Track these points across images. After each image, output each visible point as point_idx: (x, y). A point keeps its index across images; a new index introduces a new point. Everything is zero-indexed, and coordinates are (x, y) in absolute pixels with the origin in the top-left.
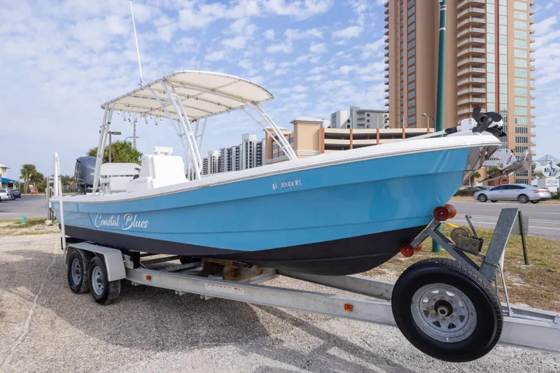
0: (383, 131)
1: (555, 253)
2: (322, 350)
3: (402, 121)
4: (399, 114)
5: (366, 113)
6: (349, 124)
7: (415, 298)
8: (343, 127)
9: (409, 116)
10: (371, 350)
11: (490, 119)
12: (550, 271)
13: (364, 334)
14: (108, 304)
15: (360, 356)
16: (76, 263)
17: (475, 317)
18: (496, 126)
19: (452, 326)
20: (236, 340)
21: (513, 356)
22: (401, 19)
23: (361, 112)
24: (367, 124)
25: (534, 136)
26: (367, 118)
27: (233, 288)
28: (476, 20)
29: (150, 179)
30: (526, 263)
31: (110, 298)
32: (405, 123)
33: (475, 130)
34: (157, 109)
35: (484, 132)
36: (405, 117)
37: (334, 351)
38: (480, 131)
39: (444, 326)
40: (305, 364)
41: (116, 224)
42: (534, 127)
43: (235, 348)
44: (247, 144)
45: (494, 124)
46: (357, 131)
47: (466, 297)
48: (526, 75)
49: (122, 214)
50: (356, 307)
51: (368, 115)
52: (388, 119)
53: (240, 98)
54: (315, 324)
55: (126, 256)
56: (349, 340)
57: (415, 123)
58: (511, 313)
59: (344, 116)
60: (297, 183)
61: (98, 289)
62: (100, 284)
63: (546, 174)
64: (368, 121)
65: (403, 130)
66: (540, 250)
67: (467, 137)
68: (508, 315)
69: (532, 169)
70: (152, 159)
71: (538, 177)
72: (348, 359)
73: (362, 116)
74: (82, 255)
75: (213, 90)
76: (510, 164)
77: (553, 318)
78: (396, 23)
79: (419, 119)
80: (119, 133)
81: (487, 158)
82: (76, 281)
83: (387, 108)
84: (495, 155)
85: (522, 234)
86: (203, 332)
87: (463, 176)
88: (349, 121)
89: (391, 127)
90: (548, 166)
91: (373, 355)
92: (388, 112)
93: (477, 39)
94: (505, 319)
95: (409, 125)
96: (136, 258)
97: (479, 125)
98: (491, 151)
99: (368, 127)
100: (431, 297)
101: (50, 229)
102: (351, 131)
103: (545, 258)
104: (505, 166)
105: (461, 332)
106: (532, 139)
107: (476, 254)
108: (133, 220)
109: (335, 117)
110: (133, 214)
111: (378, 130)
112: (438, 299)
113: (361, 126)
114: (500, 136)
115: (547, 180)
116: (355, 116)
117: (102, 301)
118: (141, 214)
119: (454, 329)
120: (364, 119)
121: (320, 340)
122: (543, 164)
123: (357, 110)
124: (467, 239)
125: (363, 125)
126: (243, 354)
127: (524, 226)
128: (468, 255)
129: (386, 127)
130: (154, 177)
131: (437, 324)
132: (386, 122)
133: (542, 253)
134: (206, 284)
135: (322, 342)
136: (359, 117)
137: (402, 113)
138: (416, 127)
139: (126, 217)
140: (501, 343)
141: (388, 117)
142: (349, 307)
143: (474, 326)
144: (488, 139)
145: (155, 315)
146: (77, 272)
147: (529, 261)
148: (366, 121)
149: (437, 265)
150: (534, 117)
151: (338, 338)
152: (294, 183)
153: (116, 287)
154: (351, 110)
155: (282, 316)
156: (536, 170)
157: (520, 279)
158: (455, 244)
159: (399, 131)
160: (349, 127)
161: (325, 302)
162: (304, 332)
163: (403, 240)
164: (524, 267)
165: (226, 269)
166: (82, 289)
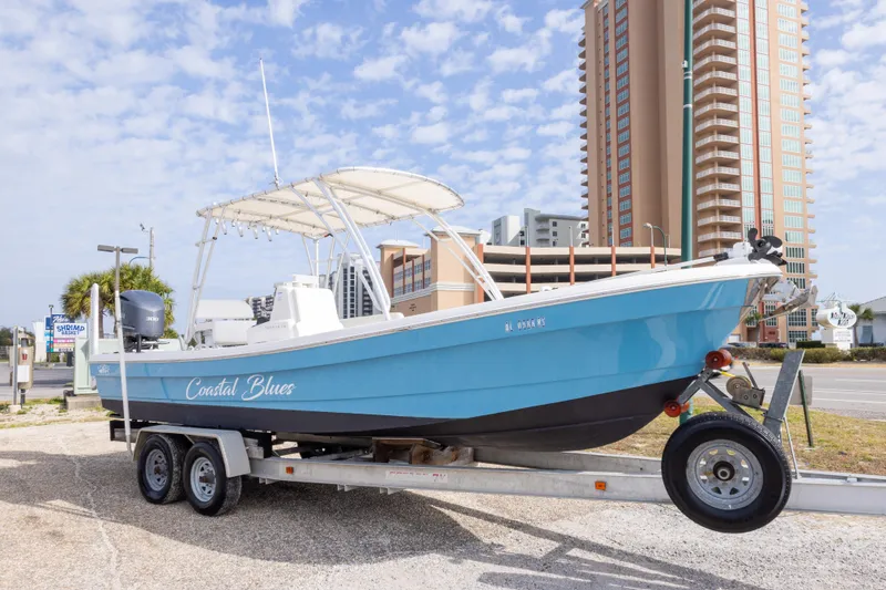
0: (580, 251)
1: (849, 433)
2: (559, 552)
3: (610, 234)
4: (605, 222)
5: (551, 221)
6: (523, 238)
7: (691, 460)
8: (513, 244)
9: (621, 228)
10: (623, 549)
11: (768, 244)
12: (842, 453)
13: (610, 533)
14: (222, 514)
15: (610, 555)
16: (156, 455)
17: (761, 475)
18: (775, 253)
19: (734, 491)
20: (436, 548)
21: (800, 545)
22: (607, 68)
23: (543, 219)
24: (552, 239)
25: (814, 262)
26: (552, 229)
27: (431, 475)
28: (723, 75)
29: (291, 322)
30: (810, 445)
31: (226, 503)
32: (614, 238)
33: (751, 257)
34: (278, 217)
35: (762, 260)
36: (614, 228)
37: (575, 552)
38: (758, 259)
39: (725, 492)
40: (542, 567)
41: (231, 392)
42: (814, 247)
43: (438, 556)
44: (345, 271)
45: (773, 250)
46: (537, 251)
47: (750, 454)
48: (799, 166)
49: (243, 377)
50: (611, 484)
51: (555, 224)
52: (587, 231)
53: (414, 204)
54: (539, 526)
55: (249, 440)
56: (590, 539)
57: (631, 239)
58: (799, 476)
59: (514, 226)
60: (539, 322)
61: (202, 492)
62: (204, 485)
63: (834, 322)
64: (555, 234)
65: (613, 250)
66: (829, 429)
67: (741, 267)
68: (796, 478)
69: (813, 314)
70: (294, 293)
71: (821, 328)
72: (597, 560)
73: (544, 226)
74: (169, 442)
75: (379, 193)
76: (794, 298)
77: (845, 478)
78: (598, 74)
79: (637, 232)
80: (135, 251)
81: (767, 291)
82: (156, 485)
83: (585, 213)
84: (776, 287)
85: (803, 403)
86: (385, 541)
87: (740, 314)
88: (522, 233)
89: (593, 245)
90: (836, 309)
91: (626, 554)
92: (587, 220)
93: (725, 105)
94: (794, 481)
95: (622, 242)
96: (265, 443)
97: (755, 251)
98: (770, 282)
99: (554, 244)
100: (709, 459)
101: (22, 419)
102: (528, 250)
103: (834, 438)
104: (788, 300)
105: (745, 496)
106: (811, 268)
107: (757, 409)
108: (265, 383)
109: (498, 227)
110: (266, 375)
111: (571, 250)
112: (717, 460)
113: (542, 242)
114: (779, 265)
115: (835, 331)
116: (533, 226)
117: (211, 510)
118: (281, 375)
119: (736, 495)
120: (547, 230)
121: (553, 542)
122: (828, 307)
123: (536, 215)
124: (747, 389)
125: (547, 240)
126: (454, 562)
127: (806, 392)
128: (744, 408)
129: (584, 245)
130: (298, 320)
131: (718, 491)
132: (584, 236)
133: (830, 433)
134: (387, 473)
135: (557, 545)
136: (539, 227)
137: (610, 221)
138: (632, 246)
139: (254, 379)
140: (789, 509)
141: (587, 228)
142: (601, 485)
143: (760, 488)
144: (765, 268)
145: (302, 525)
146: (157, 471)
147: (815, 442)
148: (551, 232)
149: (717, 418)
150: (813, 232)
151: (576, 539)
152: (536, 323)
153: (236, 487)
154: (526, 215)
155: (490, 518)
156: (818, 316)
157: (804, 465)
158: (731, 397)
159: (606, 251)
160: (522, 243)
161: (567, 482)
162: (528, 535)
163: (668, 395)
164: (807, 449)
165: (416, 450)
166: (171, 495)
